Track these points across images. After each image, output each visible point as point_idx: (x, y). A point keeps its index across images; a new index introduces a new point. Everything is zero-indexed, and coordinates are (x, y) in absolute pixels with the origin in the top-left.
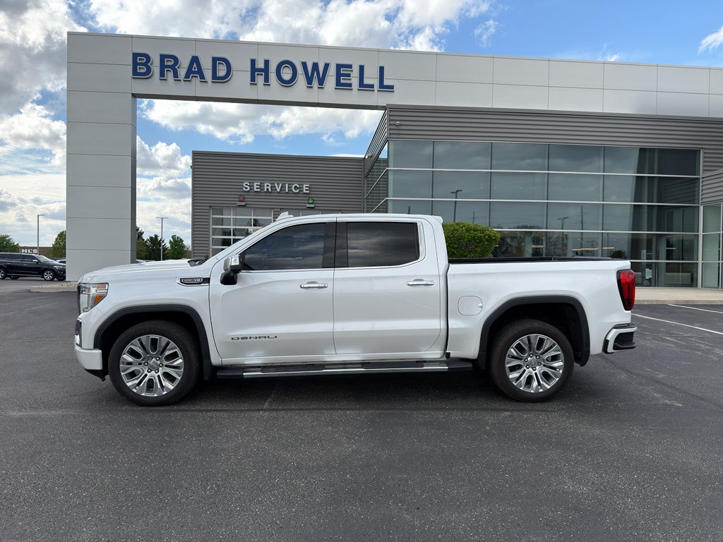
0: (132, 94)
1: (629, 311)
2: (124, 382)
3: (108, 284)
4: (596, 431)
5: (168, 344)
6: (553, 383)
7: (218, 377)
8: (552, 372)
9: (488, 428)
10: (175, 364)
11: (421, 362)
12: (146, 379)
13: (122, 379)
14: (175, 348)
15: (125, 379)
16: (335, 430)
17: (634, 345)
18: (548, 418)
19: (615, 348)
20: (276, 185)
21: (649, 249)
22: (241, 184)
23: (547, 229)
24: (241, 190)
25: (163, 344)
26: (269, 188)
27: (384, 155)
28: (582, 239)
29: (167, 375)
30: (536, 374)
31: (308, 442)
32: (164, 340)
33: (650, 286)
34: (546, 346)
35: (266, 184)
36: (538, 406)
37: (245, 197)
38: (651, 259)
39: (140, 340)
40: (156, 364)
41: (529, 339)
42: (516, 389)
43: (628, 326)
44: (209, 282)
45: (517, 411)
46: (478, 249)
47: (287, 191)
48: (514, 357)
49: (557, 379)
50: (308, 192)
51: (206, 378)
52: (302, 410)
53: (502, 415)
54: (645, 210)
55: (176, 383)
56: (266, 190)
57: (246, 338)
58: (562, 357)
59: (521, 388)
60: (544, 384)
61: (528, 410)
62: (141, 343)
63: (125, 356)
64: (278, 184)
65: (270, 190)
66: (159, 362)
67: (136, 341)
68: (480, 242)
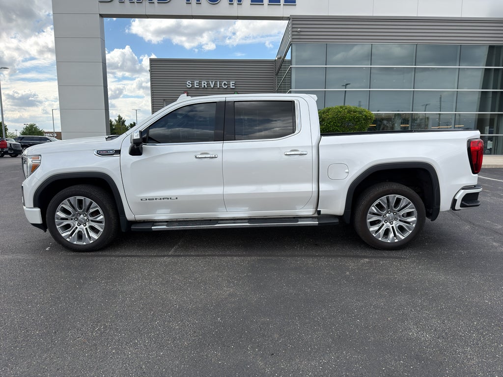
0: (100, 15)
1: (477, 175)
2: (59, 233)
3: (41, 155)
4: (442, 277)
5: (91, 203)
6: (407, 235)
7: (132, 230)
8: (407, 226)
9: (348, 273)
10: (98, 219)
11: (297, 218)
12: (76, 231)
13: (58, 231)
14: (96, 207)
15: (60, 231)
16: (220, 274)
17: (479, 204)
18: (400, 264)
19: (462, 205)
20: (210, 82)
21: (491, 126)
22: (185, 82)
23: (412, 111)
24: (185, 87)
25: (88, 204)
26: (205, 85)
27: (288, 57)
28: (439, 119)
29: (92, 228)
30: (393, 227)
31: (194, 286)
32: (88, 200)
33: (490, 154)
34: (402, 204)
35: (203, 82)
36: (393, 254)
37: (189, 92)
38: (493, 134)
39: (69, 201)
40: (84, 219)
41: (388, 199)
42: (375, 240)
43: (474, 187)
44: (120, 153)
45: (375, 257)
46: (357, 127)
47: (218, 87)
48: (374, 214)
49: (411, 232)
50: (234, 87)
51: (123, 230)
52: (198, 256)
53: (362, 261)
54: (491, 95)
55: (100, 234)
56: (203, 87)
57: (153, 199)
58: (416, 213)
59: (380, 239)
60: (399, 235)
61: (384, 257)
62: (70, 203)
63: (58, 213)
64: (212, 82)
65: (206, 87)
66: (86, 218)
67: (66, 201)
68: (358, 121)
